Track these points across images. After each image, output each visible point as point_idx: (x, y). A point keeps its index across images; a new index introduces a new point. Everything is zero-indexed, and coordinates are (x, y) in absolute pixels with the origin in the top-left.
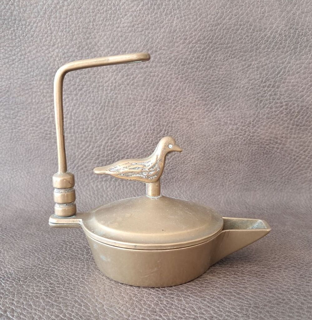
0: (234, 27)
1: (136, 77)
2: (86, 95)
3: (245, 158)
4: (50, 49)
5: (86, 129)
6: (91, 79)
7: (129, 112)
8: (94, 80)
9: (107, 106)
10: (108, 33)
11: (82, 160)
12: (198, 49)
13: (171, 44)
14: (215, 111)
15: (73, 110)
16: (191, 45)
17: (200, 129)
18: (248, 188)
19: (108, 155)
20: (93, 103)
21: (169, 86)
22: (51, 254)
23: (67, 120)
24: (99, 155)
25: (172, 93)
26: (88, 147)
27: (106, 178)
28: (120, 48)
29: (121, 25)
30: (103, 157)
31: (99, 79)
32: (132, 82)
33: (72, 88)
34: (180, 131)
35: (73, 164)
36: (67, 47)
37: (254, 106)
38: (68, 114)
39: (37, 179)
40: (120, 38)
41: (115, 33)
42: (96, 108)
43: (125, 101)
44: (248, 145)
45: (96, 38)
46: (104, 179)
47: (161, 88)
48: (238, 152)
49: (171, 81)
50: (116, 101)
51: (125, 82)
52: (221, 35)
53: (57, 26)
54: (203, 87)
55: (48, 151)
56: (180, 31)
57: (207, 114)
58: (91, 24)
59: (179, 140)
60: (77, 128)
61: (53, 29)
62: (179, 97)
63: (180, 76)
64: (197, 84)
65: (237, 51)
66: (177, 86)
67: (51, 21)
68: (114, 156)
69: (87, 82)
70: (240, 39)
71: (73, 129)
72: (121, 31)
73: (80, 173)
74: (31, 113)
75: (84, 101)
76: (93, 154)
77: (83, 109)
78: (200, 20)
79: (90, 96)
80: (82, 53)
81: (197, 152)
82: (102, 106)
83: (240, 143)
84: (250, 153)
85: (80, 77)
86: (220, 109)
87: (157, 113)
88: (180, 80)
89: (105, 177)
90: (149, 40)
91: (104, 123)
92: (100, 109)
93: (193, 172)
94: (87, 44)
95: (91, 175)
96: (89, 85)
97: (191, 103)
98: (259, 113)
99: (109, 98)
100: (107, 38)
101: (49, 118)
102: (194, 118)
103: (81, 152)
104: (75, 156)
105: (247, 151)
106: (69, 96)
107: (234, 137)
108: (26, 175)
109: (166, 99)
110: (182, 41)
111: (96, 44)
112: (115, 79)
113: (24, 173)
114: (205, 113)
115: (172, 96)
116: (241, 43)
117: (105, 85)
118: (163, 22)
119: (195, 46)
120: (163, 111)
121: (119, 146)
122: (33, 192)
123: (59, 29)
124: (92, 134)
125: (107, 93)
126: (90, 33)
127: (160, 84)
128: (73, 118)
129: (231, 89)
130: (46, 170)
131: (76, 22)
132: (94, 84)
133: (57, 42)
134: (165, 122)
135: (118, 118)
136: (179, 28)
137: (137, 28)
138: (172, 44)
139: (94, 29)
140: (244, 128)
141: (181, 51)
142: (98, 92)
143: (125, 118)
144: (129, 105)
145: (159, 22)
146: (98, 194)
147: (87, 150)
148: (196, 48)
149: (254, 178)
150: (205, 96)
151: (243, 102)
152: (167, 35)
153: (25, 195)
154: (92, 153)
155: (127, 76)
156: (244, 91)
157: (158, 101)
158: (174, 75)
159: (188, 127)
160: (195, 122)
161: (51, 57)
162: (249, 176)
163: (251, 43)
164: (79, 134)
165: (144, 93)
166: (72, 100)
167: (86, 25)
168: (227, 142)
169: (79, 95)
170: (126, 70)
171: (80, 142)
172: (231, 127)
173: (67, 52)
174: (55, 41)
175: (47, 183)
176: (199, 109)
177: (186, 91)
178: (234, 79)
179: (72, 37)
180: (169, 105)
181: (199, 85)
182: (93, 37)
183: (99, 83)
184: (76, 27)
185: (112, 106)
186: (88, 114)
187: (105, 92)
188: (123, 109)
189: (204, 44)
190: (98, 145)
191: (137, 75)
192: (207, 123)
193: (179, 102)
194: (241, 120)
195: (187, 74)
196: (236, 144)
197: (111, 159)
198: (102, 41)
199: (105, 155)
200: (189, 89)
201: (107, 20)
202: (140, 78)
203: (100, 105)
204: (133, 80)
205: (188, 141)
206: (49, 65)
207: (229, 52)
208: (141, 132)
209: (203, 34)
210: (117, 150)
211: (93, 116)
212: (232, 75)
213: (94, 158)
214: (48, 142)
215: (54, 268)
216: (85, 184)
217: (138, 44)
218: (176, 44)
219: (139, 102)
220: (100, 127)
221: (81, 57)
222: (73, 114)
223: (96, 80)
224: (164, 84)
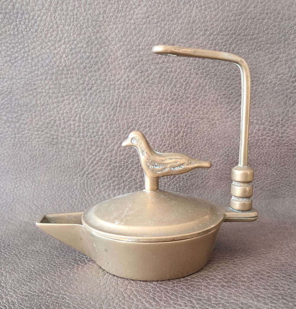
0: (260, 16)
1: (151, 74)
2: (96, 95)
3: (273, 162)
4: (56, 45)
5: (96, 132)
6: (102, 77)
7: (143, 113)
8: (104, 78)
9: (119, 106)
10: (120, 26)
11: (93, 167)
12: (220, 41)
13: (190, 37)
15: (82, 112)
16: (211, 37)
17: (223, 130)
18: (276, 194)
19: (120, 161)
20: (104, 103)
21: (188, 82)
22: (61, 276)
23: (75, 123)
24: (111, 161)
25: (191, 90)
26: (99, 152)
27: (118, 186)
28: (134, 42)
29: (135, 17)
30: (115, 163)
31: (110, 77)
32: (147, 79)
33: (80, 87)
34: (200, 133)
35: (83, 171)
36: (75, 42)
37: (283, 104)
38: (76, 116)
39: (43, 188)
40: (133, 31)
41: (128, 26)
42: (108, 108)
43: (139, 101)
44: (276, 147)
45: (106, 31)
46: (117, 187)
47: (179, 85)
48: (266, 155)
49: (190, 77)
50: (129, 101)
51: (139, 79)
52: (246, 25)
53: (64, 19)
54: (226, 83)
55: (55, 157)
56: (200, 21)
57: (230, 113)
58: (101, 16)
59: (199, 143)
60: (86, 131)
61: (59, 22)
62: (199, 94)
63: (200, 72)
64: (220, 79)
65: (263, 43)
66: (197, 82)
67: (57, 13)
68: (127, 162)
69: (97, 80)
70: (266, 30)
71: (82, 132)
72: (135, 24)
73: (91, 181)
74: (36, 116)
75: (94, 101)
76: (104, 159)
77: (93, 111)
78: (222, 9)
79: (100, 96)
80: (91, 48)
81: (220, 155)
82: (114, 107)
83: (267, 144)
84: (279, 156)
85: (89, 75)
87: (175, 113)
88: (200, 76)
89: (117, 185)
90: (165, 33)
91: (116, 125)
92: (112, 110)
93: (215, 178)
94: (96, 38)
95: (102, 183)
96: (99, 84)
97: (212, 101)
98: (288, 111)
99: (121, 98)
100: (119, 31)
101: (56, 121)
102: (216, 118)
103: (91, 158)
104: (85, 163)
105: (276, 154)
106: (78, 96)
107: (261, 138)
108: (31, 184)
109: (184, 97)
110: (202, 33)
111: (107, 38)
112: (128, 76)
113: (28, 182)
114: (228, 111)
115: (191, 93)
116: (268, 34)
117: (116, 84)
118: (180, 12)
119: (216, 38)
120: (181, 110)
122: (39, 203)
123: (65, 22)
124: (103, 138)
125: (119, 92)
126: (100, 27)
127: (178, 81)
128: (82, 120)
129: (257, 85)
130: (53, 179)
131: (84, 14)
132: (105, 83)
133: (64, 37)
134: (184, 123)
135: (131, 119)
136: (199, 19)
137: (152, 19)
138: (191, 36)
139: (104, 21)
140: (272, 128)
141: (201, 43)
142: (109, 91)
143: (140, 119)
144: (144, 105)
145: (177, 12)
147: (98, 155)
148: (218, 40)
149: (283, 184)
150: (228, 93)
151: (270, 99)
152: (185, 26)
153: (30, 207)
154: (103, 158)
155: (142, 72)
156: (271, 86)
157: (175, 100)
158: (193, 71)
159: (209, 128)
160: (217, 122)
161: (57, 53)
162: (277, 181)
163: (279, 33)
164: (88, 138)
165: (159, 91)
166: (81, 100)
167: (96, 17)
168: (253, 144)
169: (89, 94)
170: (140, 66)
171: (89, 147)
172: (257, 127)
173: (75, 48)
174: (61, 35)
176: (221, 108)
177: (207, 87)
178: (261, 74)
179: (80, 30)
180: (188, 103)
181: (221, 81)
182: (103, 30)
183: (110, 81)
184: (84, 19)
185: (125, 107)
186: (98, 116)
187: (117, 91)
188: (137, 110)
189: (227, 35)
190: (110, 150)
191: (152, 72)
192: (231, 123)
193: (200, 101)
194: (269, 119)
195: (208, 69)
196: (263, 146)
197: (124, 165)
198: (113, 35)
199: (117, 161)
200: (210, 86)
201: (118, 11)
202: (156, 75)
203: (111, 106)
204: (148, 77)
205: (209, 144)
206: (55, 62)
207: (255, 44)
208: (157, 134)
209: (225, 24)
210: (130, 155)
211: (104, 118)
212: (258, 69)
213: (105, 165)
214: (54, 148)
215: (65, 294)
216: (95, 192)
217: (153, 36)
218: (196, 37)
219: (154, 101)
220: (112, 130)
221: (90, 53)
222: (81, 116)
223: (108, 77)
224: (182, 80)
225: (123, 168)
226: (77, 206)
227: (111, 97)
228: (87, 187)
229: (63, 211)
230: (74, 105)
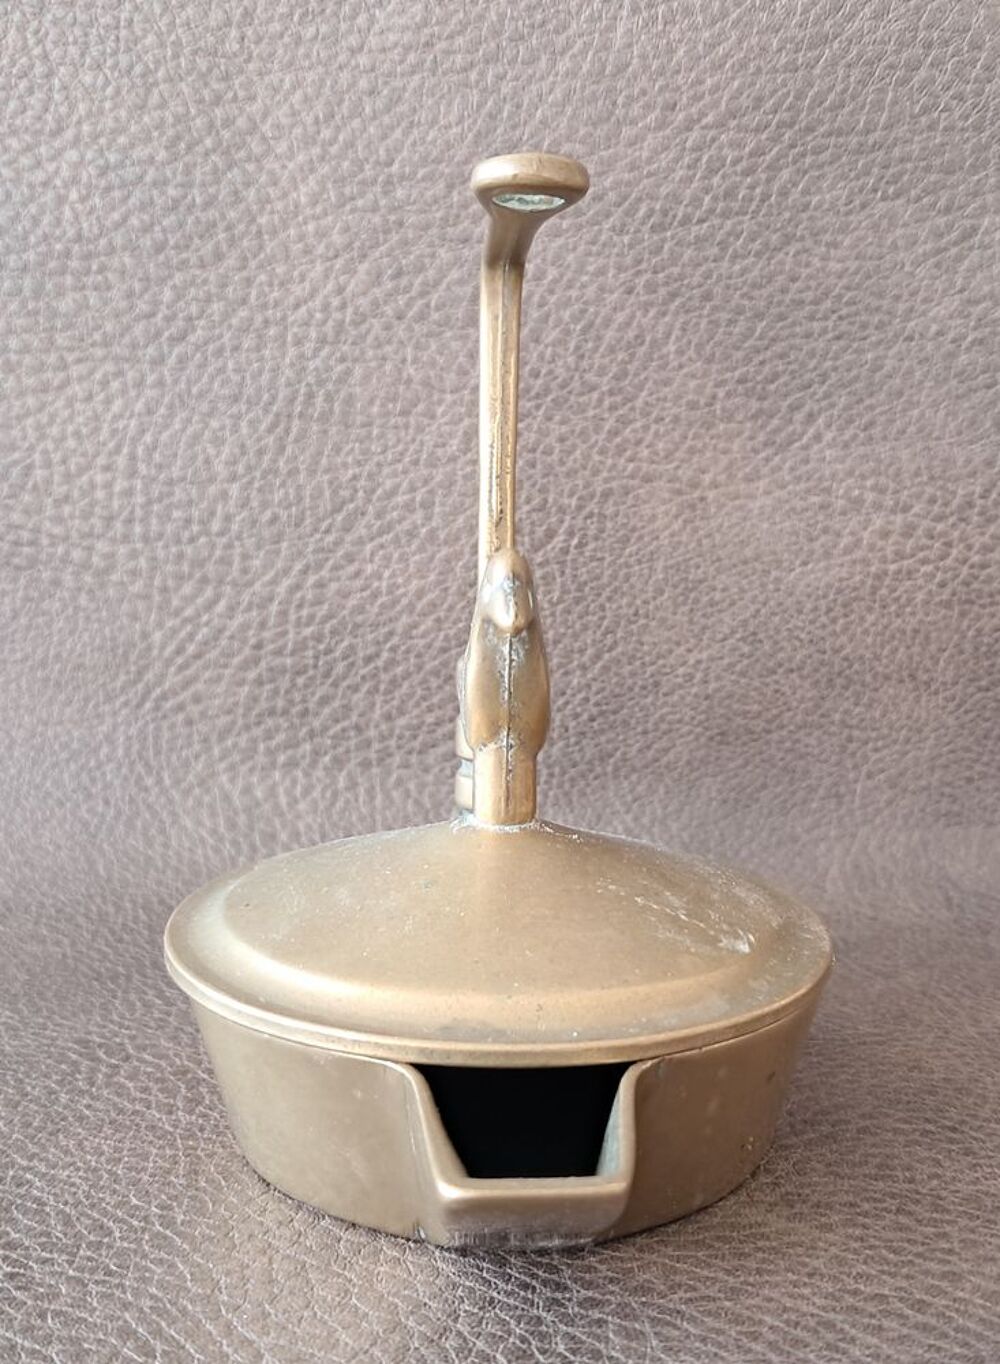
0: (897, 52)
1: (437, 283)
2: (202, 366)
3: (945, 669)
4: (43, 149)
5: (202, 522)
6: (230, 289)
7: (400, 447)
8: (240, 293)
9: (301, 415)
10: (311, 76)
11: (182, 668)
12: (730, 155)
13: (601, 132)
14: (806, 448)
15: (143, 432)
16: (694, 136)
17: (737, 530)
18: (956, 808)
19: (300, 647)
20: (236, 399)
21: (591, 325)
22: (18, 1104)
23: (114, 479)
24: (258, 646)
25: (603, 356)
26: (210, 605)
27: (290, 752)
28: (368, 146)
29: (373, 41)
30: (279, 652)
31: (267, 289)
32: (420, 302)
33: (138, 330)
34: (641, 538)
35: (140, 686)
36: (122, 140)
37: (988, 424)
38: (118, 450)
40: (365, 98)
41: (345, 77)
42: (251, 422)
43: (382, 394)
44: (957, 609)
45: (252, 98)
46: (282, 758)
47: (554, 334)
48: (914, 638)
49: (599, 300)
50: (342, 394)
51: (386, 302)
52: (839, 88)
53: (75, 42)
54: (752, 330)
55: (23, 621)
56: (646, 68)
57: (767, 460)
58: (234, 33)
59: (633, 580)
60: (159, 517)
61: (55, 54)
62: (636, 375)
63: (641, 281)
64: (724, 316)
65: (909, 166)
66: (628, 324)
67: (49, 17)
68: (329, 651)
69: (208, 300)
70: (925, 110)
71: (142, 521)
72: (373, 70)
73: (172, 727)
75: (195, 390)
76: (232, 637)
77: (190, 430)
78: (739, 20)
79: (221, 370)
80: (186, 165)
81: (720, 636)
82: (277, 415)
83: (920, 596)
84: (968, 647)
85: (178, 278)
86: (828, 436)
87: (533, 450)
88: (643, 299)
89: (286, 747)
90: (500, 111)
91: (287, 493)
92: (270, 430)
93: (699, 730)
94: (211, 125)
95: (222, 738)
96: (216, 318)
97: (693, 406)
99: (311, 379)
100: (306, 99)
101: (29, 468)
102: (707, 478)
103: (174, 631)
104: (149, 649)
105: (956, 637)
106: (126, 366)
107: (893, 567)
109: (576, 384)
110: (653, 116)
111: (254, 127)
112: (340, 290)
114: (755, 451)
115: (602, 371)
116: (931, 127)
117: (291, 319)
118: (565, 28)
119: (713, 140)
120: (562, 440)
121: (352, 602)
123: (83, 55)
124: (229, 546)
125: (301, 356)
126: (226, 77)
127: (548, 316)
128: (142, 468)
129: (880, 342)
130: (12, 713)
131: (163, 24)
132: (243, 313)
133: (75, 118)
134: (571, 495)
135: (350, 472)
136: (643, 57)
137: (448, 53)
138: (605, 127)
139: (245, 56)
140: (940, 527)
141: (649, 161)
142: (258, 349)
143: (386, 470)
144: (405, 413)
145: (550, 27)
146: (251, 828)
147: (205, 618)
148: (721, 148)
149: (987, 764)
150: (757, 372)
151: (935, 405)
152: (583, 87)
154: (227, 633)
155: (398, 274)
156: (943, 350)
157: (538, 396)
158: (615, 276)
159: (676, 517)
160: (711, 495)
161: (45, 184)
162: (961, 754)
163: (978, 128)
164: (166, 546)
166: (140, 384)
167: (211, 39)
168: (861, 593)
169: (172, 361)
170: (392, 249)
171: (170, 583)
172: (878, 522)
173: (121, 165)
174: (63, 110)
175: (13, 771)
176: (730, 438)
177: (672, 347)
178: (897, 298)
179: (141, 91)
180: (591, 413)
181: (731, 322)
182: (241, 94)
183: (264, 306)
184: (162, 45)
185: (325, 417)
186: (211, 451)
187: (292, 352)
188: (375, 432)
189: (758, 130)
190: (256, 600)
191: (442, 274)
192: (768, 501)
193: (639, 403)
194: (929, 490)
195: (676, 270)
196: (903, 600)
197: (315, 666)
198: (281, 115)
199: (286, 645)
200: (685, 341)
201: (305, 14)
203: (266, 411)
204: (423, 294)
205: (675, 587)
206: (36, 221)
207: (875, 170)
208: (458, 539)
209: (753, 84)
210: (343, 623)
211: (235, 463)
212: (887, 278)
213: (236, 661)
214: (22, 581)
215: (29, 1169)
216: (191, 778)
217: (448, 127)
218: (627, 132)
219: (449, 397)
220: (268, 515)
221: (182, 185)
222: (140, 450)
223: (254, 293)
224: (566, 315)
225: (312, 678)
226: (111, 830)
227: (265, 377)
228: (158, 753)
229: (51, 848)
230: (108, 401)
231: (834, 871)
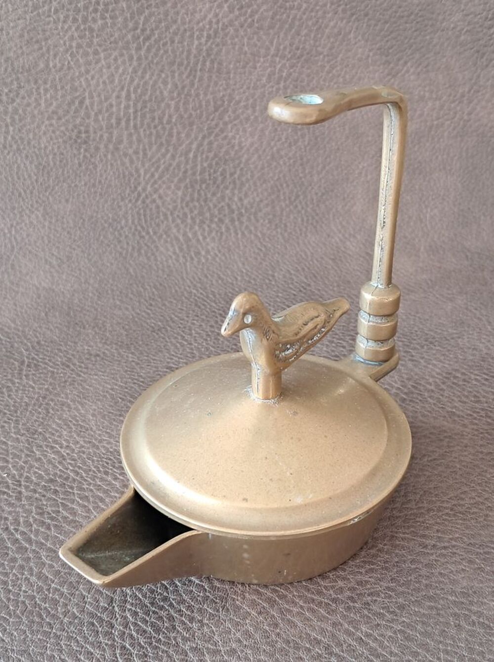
1: (257, 12)
7: (242, 82)
9: (201, 70)
14: (403, 75)
15: (133, 81)
19: (203, 171)
21: (320, 27)
23: (121, 102)
24: (185, 172)
25: (325, 40)
26: (164, 156)
27: (201, 217)
30: (194, 174)
31: (185, 16)
32: (250, 20)
33: (130, 36)
37: (470, 63)
38: (122, 89)
39: (65, 226)
42: (179, 74)
43: (234, 59)
44: (459, 139)
47: (305, 32)
48: (444, 152)
49: (323, 17)
50: (218, 60)
51: (236, 20)
54: (383, 28)
60: (141, 118)
62: (338, 48)
63: (340, 9)
64: (373, 22)
68: (215, 172)
69: (160, 22)
71: (133, 120)
73: (151, 210)
74: (46, 90)
75: (155, 61)
76: (174, 169)
77: (154, 78)
82: (191, 70)
83: (445, 134)
84: (464, 154)
86: (412, 70)
88: (341, 16)
91: (195, 104)
92: (188, 77)
96: (164, 29)
97: (360, 60)
98: (479, 76)
99: (204, 54)
103: (149, 168)
104: (139, 176)
105: (459, 150)
107: (435, 123)
108: (42, 219)
109: (314, 52)
112: (216, 15)
113: (37, 217)
115: (324, 46)
117: (196, 29)
120: (308, 76)
121: (224, 150)
122: (62, 254)
124: (171, 128)
125: (200, 44)
128: (133, 96)
129: (432, 32)
132: (175, 27)
135: (221, 94)
140: (453, 105)
142: (182, 42)
143: (236, 92)
144: (244, 67)
146: (190, 251)
147: (163, 161)
150: (385, 45)
153: (46, 260)
154: (172, 167)
156: (455, 35)
157: (298, 58)
158: (330, 7)
164: (145, 131)
165: (272, 43)
166: (131, 60)
168: (424, 134)
169: (144, 49)
171: (147, 147)
172: (430, 104)
175: (85, 233)
176: (374, 73)
177: (352, 35)
178: (439, 14)
180: (320, 64)
181: (376, 25)
183: (184, 23)
185: (210, 71)
186: (163, 87)
187: (196, 42)
188: (232, 76)
190: (184, 152)
191: (259, 7)
194: (449, 91)
196: (440, 136)
197: (210, 179)
199: (197, 171)
200: (357, 33)
202: (265, 14)
203: (186, 69)
204: (251, 16)
210: (220, 160)
213: (176, 179)
216: (161, 231)
219: (262, 59)
220: (188, 114)
222: (132, 89)
223: (179, 18)
224: (310, 23)
225: (209, 184)
226: (132, 256)
227: (185, 53)
228: (146, 221)
229: (109, 265)
230: (117, 68)
231: (422, 248)
